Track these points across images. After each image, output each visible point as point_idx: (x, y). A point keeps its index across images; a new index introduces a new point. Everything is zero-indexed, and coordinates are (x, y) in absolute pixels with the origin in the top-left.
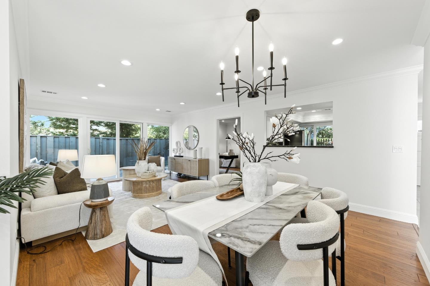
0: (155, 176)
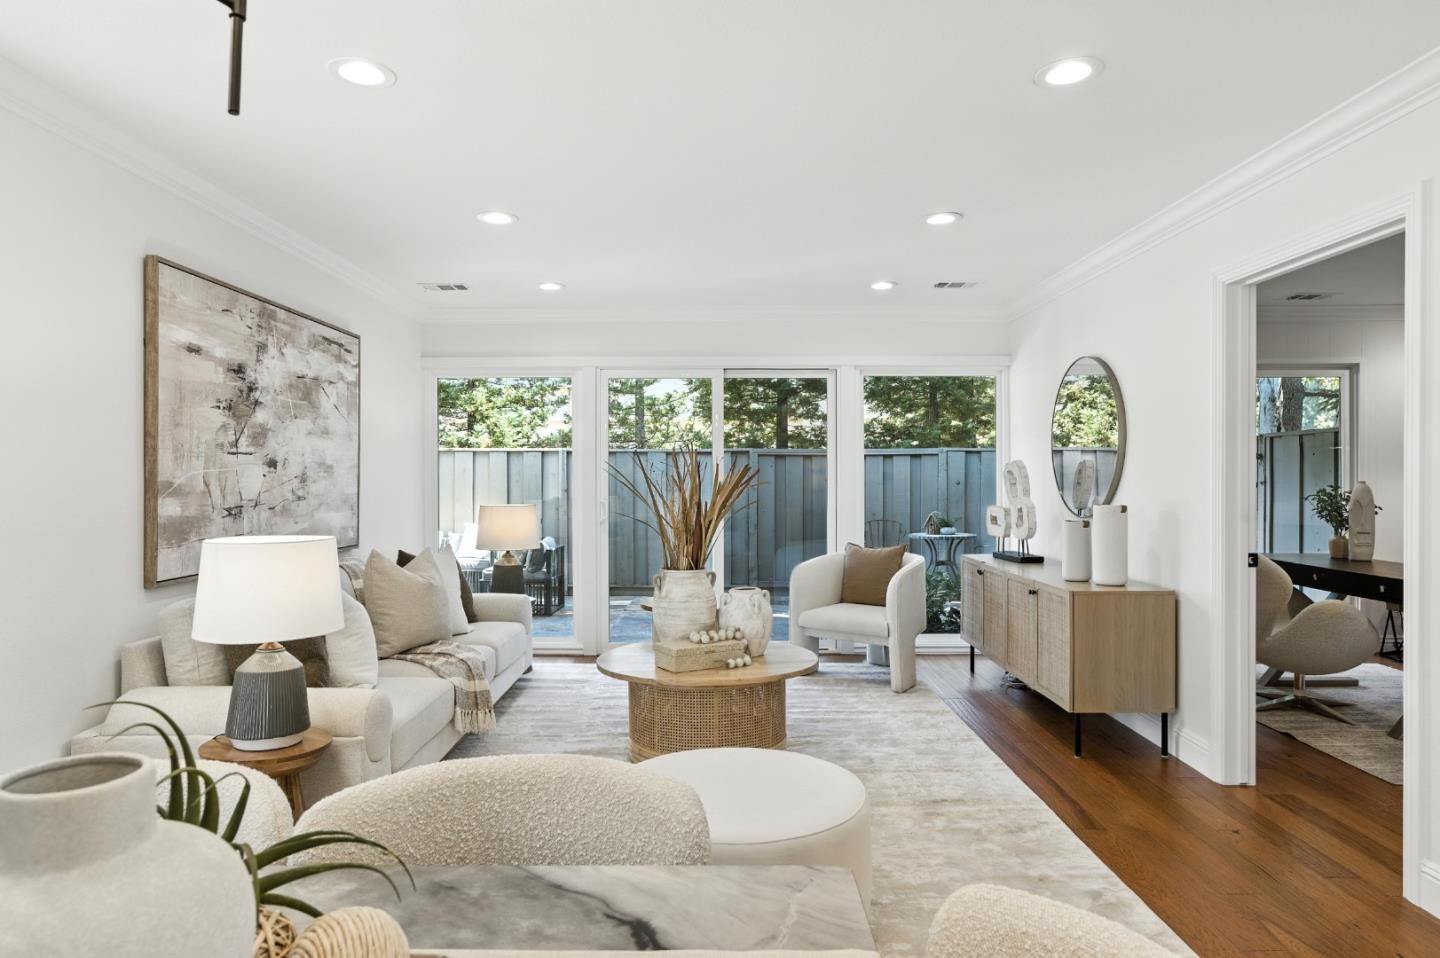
0: (727, 666)
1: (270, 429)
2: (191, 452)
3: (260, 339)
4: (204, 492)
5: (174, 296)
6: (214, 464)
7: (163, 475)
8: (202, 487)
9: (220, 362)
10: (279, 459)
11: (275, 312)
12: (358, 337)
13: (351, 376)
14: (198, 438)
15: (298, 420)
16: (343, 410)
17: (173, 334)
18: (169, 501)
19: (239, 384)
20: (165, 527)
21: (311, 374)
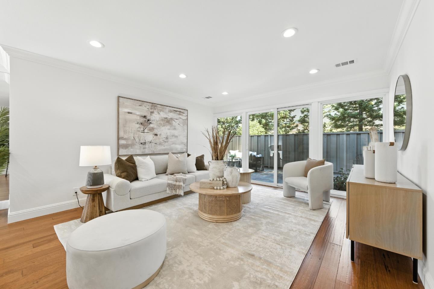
1: (155, 128)
2: (129, 132)
3: (152, 111)
4: (133, 140)
5: (124, 103)
6: (137, 134)
7: (120, 136)
8: (133, 138)
9: (139, 115)
10: (158, 134)
11: (157, 106)
12: (187, 110)
13: (185, 118)
14: (131, 129)
15: (165, 127)
16: (182, 125)
17: (123, 110)
18: (122, 141)
19: (145, 119)
20: (121, 145)
21: (169, 118)
